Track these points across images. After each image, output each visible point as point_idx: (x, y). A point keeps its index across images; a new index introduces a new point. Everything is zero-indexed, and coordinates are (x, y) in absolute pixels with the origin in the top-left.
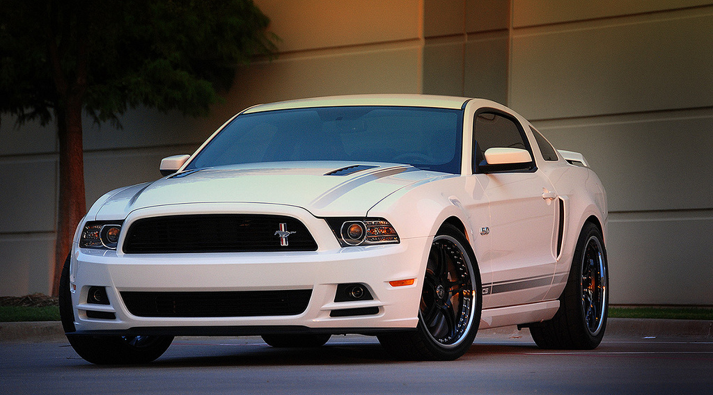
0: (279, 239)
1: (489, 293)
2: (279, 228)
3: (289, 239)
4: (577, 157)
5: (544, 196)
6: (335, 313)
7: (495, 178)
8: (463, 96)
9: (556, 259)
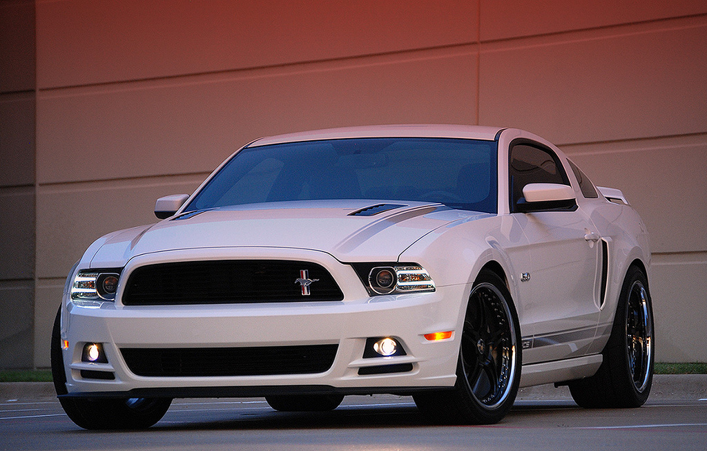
0: (300, 288)
1: (530, 347)
2: (300, 276)
3: (311, 288)
4: (616, 194)
5: (586, 238)
6: (363, 371)
7: (534, 218)
8: (496, 126)
9: (599, 308)
